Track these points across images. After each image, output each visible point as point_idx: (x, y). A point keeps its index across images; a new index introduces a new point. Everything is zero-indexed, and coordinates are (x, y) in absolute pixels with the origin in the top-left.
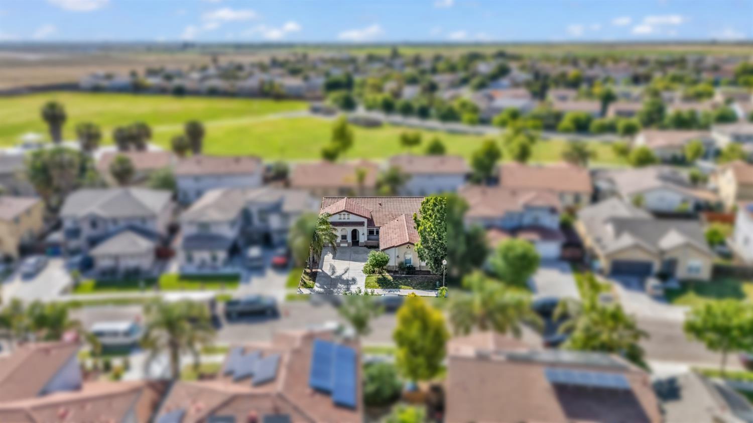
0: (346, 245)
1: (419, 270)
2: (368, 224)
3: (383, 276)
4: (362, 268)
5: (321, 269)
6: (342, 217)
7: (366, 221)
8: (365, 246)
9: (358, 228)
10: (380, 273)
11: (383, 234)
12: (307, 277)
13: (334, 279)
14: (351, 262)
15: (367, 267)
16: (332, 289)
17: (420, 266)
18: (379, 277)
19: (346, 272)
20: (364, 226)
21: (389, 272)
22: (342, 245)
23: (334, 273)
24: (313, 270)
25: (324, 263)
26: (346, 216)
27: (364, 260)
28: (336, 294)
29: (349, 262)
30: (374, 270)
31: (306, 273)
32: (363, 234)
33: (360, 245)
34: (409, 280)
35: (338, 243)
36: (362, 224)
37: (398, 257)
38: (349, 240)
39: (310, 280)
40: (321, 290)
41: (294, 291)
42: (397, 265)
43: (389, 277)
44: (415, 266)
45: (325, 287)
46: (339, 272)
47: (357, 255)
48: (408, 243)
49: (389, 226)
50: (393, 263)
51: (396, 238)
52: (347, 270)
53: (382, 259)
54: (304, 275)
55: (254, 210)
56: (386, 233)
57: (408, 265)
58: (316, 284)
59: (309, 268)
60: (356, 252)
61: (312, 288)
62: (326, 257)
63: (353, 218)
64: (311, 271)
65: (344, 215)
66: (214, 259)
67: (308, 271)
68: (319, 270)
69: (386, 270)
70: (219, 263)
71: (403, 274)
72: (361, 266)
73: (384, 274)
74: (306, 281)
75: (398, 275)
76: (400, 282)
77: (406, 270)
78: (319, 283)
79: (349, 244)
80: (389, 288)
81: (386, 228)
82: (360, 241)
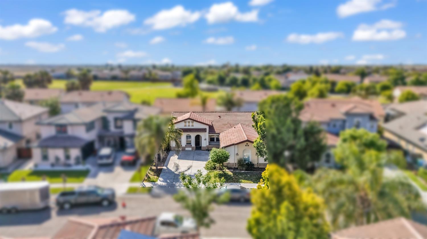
0: (190, 149)
1: (257, 167)
2: (209, 131)
3: (223, 172)
4: (204, 166)
5: (166, 166)
6: (187, 124)
7: (207, 127)
8: (206, 150)
9: (202, 134)
10: (221, 169)
11: (223, 137)
12: (152, 173)
13: (177, 174)
14: (194, 161)
15: (208, 165)
16: (174, 183)
17: (258, 163)
18: (220, 172)
19: (189, 169)
20: (206, 132)
21: (229, 168)
22: (187, 149)
23: (177, 169)
24: (159, 168)
25: (170, 162)
26: (191, 124)
27: (206, 160)
28: (178, 187)
29: (192, 161)
30: (215, 167)
31: (151, 170)
32: (205, 139)
33: (202, 149)
34: (249, 176)
35: (183, 147)
36: (204, 130)
37: (237, 154)
38: (193, 144)
39: (154, 175)
40: (164, 184)
41: (138, 185)
42: (236, 162)
43: (229, 173)
44: (253, 163)
45: (168, 181)
46: (182, 169)
47: (199, 156)
48: (248, 141)
49: (228, 132)
50: (232, 160)
51: (235, 139)
52: (190, 167)
53: (222, 154)
54: (150, 172)
55: (111, 117)
56: (225, 136)
57: (247, 162)
58: (160, 178)
59: (155, 166)
60: (199, 154)
61: (155, 182)
62: (172, 157)
63: (197, 126)
64: (157, 167)
65: (189, 122)
66: (68, 157)
67: (154, 168)
68: (165, 168)
69: (225, 166)
70: (72, 161)
71: (243, 170)
72: (203, 164)
73: (224, 170)
74: (150, 176)
75: (237, 171)
76: (241, 177)
77: (246, 166)
78: (163, 178)
79: (193, 148)
80: (230, 182)
81: (226, 133)
82: (203, 146)
